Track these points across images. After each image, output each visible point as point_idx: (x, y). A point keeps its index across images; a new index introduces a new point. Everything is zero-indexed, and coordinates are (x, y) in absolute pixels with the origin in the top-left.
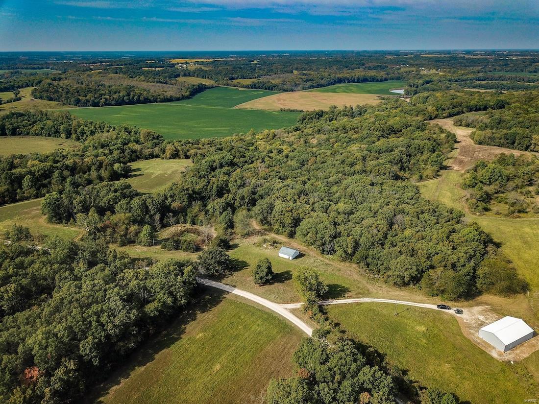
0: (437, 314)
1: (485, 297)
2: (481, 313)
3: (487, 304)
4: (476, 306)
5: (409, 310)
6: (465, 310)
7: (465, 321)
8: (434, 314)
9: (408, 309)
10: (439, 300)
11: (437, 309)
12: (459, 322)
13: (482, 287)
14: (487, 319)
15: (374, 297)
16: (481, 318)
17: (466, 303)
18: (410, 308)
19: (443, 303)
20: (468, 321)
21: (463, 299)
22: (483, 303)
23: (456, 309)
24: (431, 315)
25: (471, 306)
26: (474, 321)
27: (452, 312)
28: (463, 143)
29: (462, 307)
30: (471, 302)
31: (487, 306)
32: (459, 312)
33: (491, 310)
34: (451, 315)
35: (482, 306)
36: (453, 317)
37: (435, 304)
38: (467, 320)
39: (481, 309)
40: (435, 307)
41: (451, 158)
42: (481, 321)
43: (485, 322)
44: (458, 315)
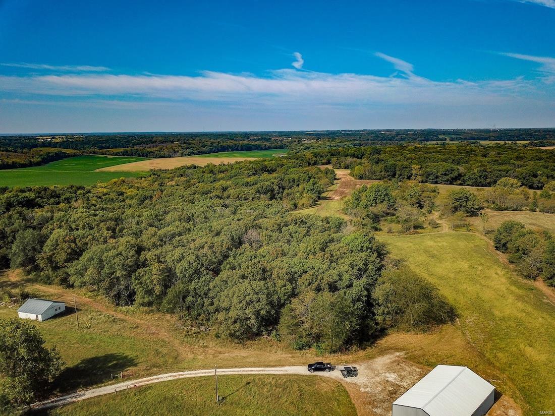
0: (307, 383)
1: (393, 338)
2: (389, 369)
3: (397, 349)
4: (379, 356)
5: (251, 385)
6: (361, 368)
7: (362, 389)
8: (302, 384)
9: (248, 383)
10: (312, 356)
11: (308, 373)
12: (352, 395)
13: (384, 320)
14: (402, 378)
15: (183, 370)
16: (392, 377)
17: (362, 353)
18: (254, 380)
19: (320, 360)
20: (368, 389)
21: (355, 347)
22: (391, 348)
23: (342, 368)
24: (296, 388)
25: (371, 358)
26: (380, 388)
27: (336, 374)
28: (343, 180)
29: (355, 361)
30: (369, 350)
31: (398, 354)
32: (350, 372)
33: (406, 358)
34: (335, 381)
35: (391, 353)
36: (339, 385)
37: (304, 364)
38: (366, 386)
39: (389, 361)
40: (303, 370)
41: (331, 191)
42: (393, 385)
43: (399, 386)
44: (349, 379)
